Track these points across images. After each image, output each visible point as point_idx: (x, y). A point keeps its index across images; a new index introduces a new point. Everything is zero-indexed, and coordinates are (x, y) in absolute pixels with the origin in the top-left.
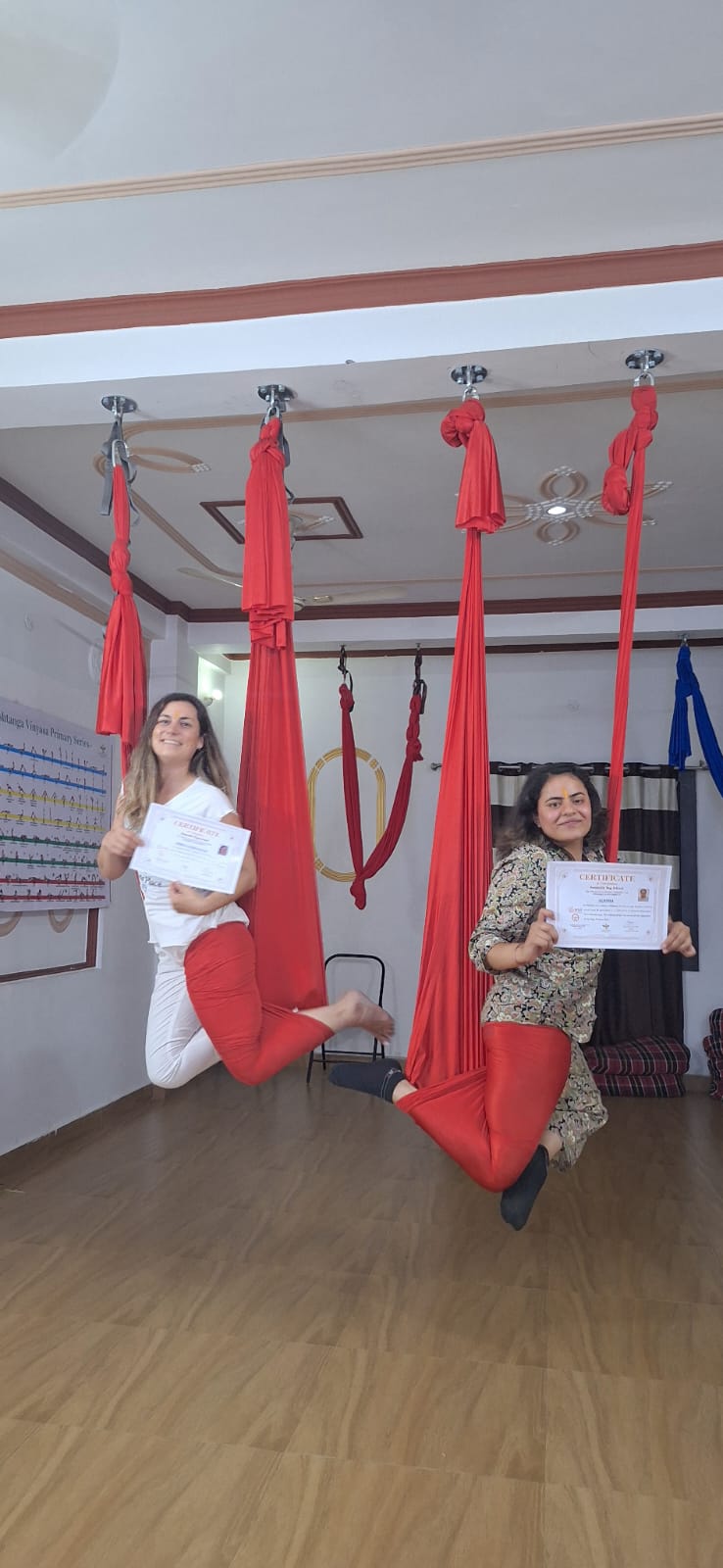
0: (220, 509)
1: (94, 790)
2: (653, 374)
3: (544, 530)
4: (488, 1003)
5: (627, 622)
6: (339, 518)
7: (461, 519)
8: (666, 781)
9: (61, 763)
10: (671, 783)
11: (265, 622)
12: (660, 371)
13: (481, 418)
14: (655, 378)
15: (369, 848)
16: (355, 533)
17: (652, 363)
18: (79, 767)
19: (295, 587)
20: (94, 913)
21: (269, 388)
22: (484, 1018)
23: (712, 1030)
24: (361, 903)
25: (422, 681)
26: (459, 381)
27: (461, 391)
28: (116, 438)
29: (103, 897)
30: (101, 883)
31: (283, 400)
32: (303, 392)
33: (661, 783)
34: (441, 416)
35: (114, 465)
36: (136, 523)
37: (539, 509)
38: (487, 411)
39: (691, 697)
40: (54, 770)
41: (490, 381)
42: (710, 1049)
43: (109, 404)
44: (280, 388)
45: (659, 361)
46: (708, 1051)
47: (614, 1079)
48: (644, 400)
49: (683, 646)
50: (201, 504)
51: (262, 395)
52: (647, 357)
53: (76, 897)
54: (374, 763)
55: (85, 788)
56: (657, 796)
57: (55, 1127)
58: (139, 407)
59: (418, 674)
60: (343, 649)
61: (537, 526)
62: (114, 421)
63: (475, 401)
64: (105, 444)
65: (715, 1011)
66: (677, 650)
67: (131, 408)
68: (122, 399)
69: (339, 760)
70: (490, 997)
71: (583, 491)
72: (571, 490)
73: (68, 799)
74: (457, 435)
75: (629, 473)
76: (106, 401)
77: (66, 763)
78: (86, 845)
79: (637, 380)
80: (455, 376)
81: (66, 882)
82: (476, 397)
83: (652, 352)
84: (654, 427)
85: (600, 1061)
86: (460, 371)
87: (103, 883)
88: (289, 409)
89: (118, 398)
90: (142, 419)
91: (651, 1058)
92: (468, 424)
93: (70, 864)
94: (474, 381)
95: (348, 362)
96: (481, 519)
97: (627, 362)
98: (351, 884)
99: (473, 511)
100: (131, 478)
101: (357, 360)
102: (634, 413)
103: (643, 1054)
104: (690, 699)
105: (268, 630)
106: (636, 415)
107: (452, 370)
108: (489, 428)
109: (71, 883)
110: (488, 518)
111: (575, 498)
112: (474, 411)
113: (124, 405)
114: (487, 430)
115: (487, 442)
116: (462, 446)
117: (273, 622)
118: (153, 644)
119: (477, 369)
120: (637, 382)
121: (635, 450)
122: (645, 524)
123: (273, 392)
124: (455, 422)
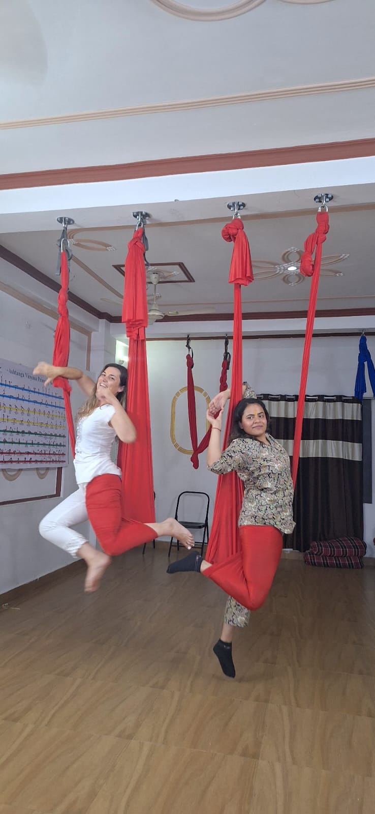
0: (120, 268)
1: (60, 407)
2: (327, 205)
3: (287, 277)
4: (240, 517)
6: (182, 272)
7: (231, 279)
8: (355, 404)
9: (43, 394)
10: (358, 406)
11: (134, 328)
12: (332, 204)
13: (242, 228)
14: (328, 207)
15: (200, 438)
16: (191, 279)
17: (327, 200)
18: (52, 396)
20: (60, 469)
21: (138, 213)
22: (239, 524)
24: (196, 465)
25: (229, 353)
26: (231, 209)
27: (231, 213)
28: (63, 238)
29: (65, 462)
30: (63, 454)
31: (145, 219)
32: (155, 215)
33: (353, 406)
34: (222, 225)
35: (62, 251)
37: (282, 268)
38: (244, 224)
39: (366, 362)
40: (39, 398)
41: (246, 209)
43: (61, 220)
44: (143, 213)
45: (331, 199)
47: (326, 558)
48: (323, 218)
49: (363, 336)
50: (113, 266)
51: (135, 216)
52: (324, 196)
53: (50, 462)
54: (205, 394)
55: (55, 407)
56: (351, 412)
57: (38, 577)
58: (75, 222)
59: (226, 350)
60: (188, 336)
61: (282, 277)
62: (63, 229)
63: (239, 219)
66: (359, 338)
67: (71, 222)
68: (67, 219)
69: (185, 394)
72: (297, 259)
73: (46, 412)
74: (230, 237)
75: (313, 256)
76: (59, 219)
77: (46, 395)
78: (56, 435)
79: (320, 208)
80: (229, 207)
81: (45, 454)
82: (239, 217)
83: (327, 195)
84: (327, 233)
85: (319, 549)
86: (232, 204)
87: (65, 455)
88: (148, 222)
89: (65, 218)
90: (77, 228)
91: (345, 548)
92: (235, 231)
93: (47, 445)
94: (239, 209)
95: (175, 200)
96: (241, 279)
97: (315, 199)
98: (191, 456)
99: (238, 275)
100: (70, 257)
101: (181, 199)
102: (318, 225)
103: (341, 546)
104: (366, 363)
105: (136, 332)
107: (227, 204)
109: (47, 454)
110: (245, 278)
112: (238, 224)
113: (68, 221)
114: (245, 234)
115: (244, 240)
116: (232, 242)
117: (138, 328)
118: (93, 334)
119: (240, 203)
120: (320, 210)
121: (317, 245)
122: (338, 275)
123: (140, 214)
124: (228, 230)
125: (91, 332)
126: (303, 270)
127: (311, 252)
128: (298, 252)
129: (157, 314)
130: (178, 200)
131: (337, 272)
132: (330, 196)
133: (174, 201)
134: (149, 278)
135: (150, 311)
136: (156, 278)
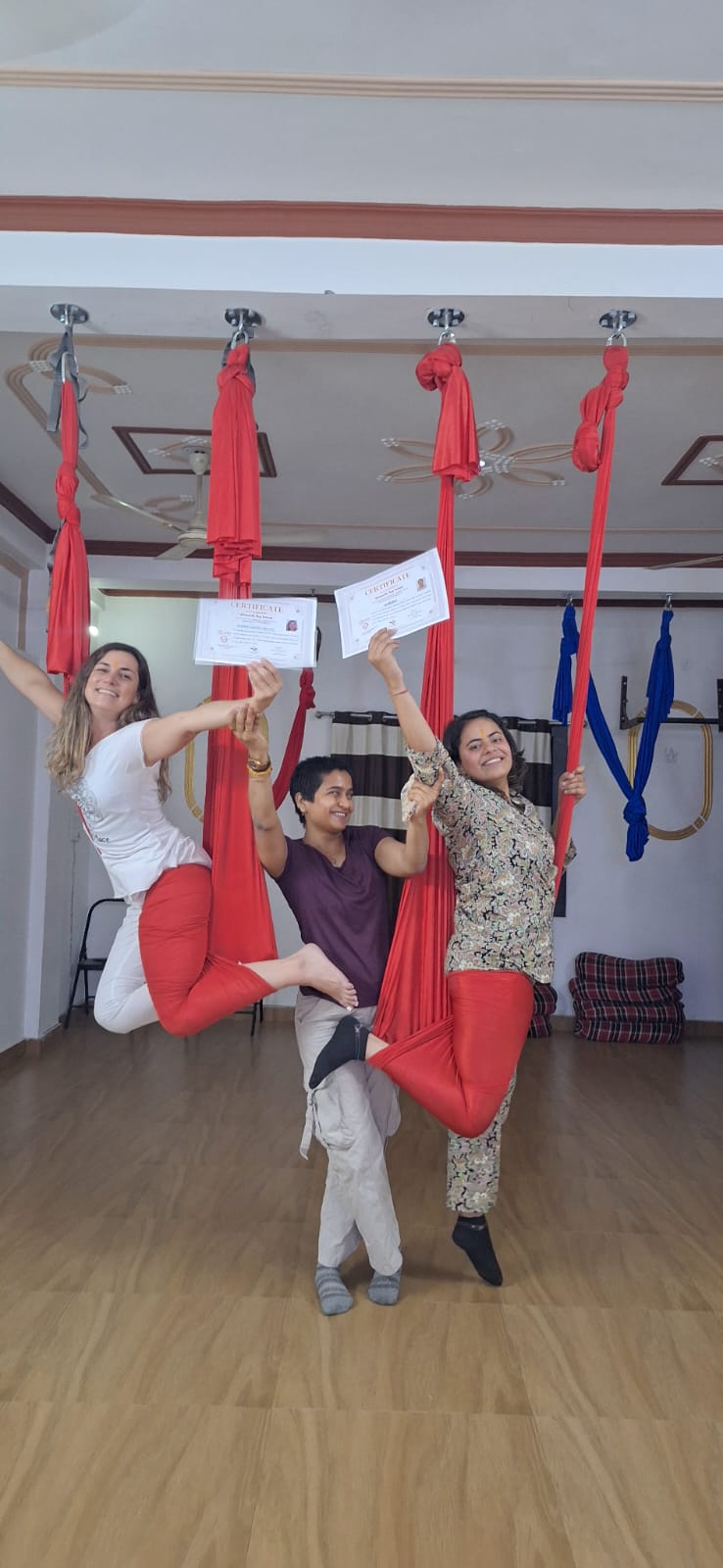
0: (132, 435)
2: (626, 334)
4: (449, 952)
5: (592, 580)
7: (439, 464)
8: (541, 735)
10: (545, 737)
11: (231, 556)
12: (631, 332)
13: (458, 363)
14: (628, 340)
16: (270, 471)
17: (625, 323)
19: (263, 524)
21: (237, 311)
22: (447, 968)
23: (577, 974)
26: (435, 324)
27: (436, 334)
28: (66, 350)
31: (250, 325)
32: (273, 320)
33: (535, 736)
34: (416, 359)
35: (64, 380)
36: (85, 444)
38: (463, 357)
39: (575, 655)
41: (464, 326)
42: (576, 990)
44: (250, 313)
45: (629, 321)
46: (573, 992)
48: (616, 358)
49: (569, 606)
50: (113, 428)
51: (229, 318)
52: (621, 317)
58: (92, 318)
62: (64, 331)
63: (451, 345)
64: (53, 356)
65: (580, 955)
66: (563, 609)
67: (83, 318)
68: (72, 309)
70: (450, 946)
71: (508, 444)
72: (497, 442)
74: (433, 379)
75: (600, 431)
76: (56, 309)
79: (610, 339)
80: (432, 317)
82: (454, 341)
83: (627, 313)
84: (625, 386)
86: (439, 313)
88: (258, 336)
89: (69, 307)
90: (92, 332)
92: (446, 368)
95: (327, 292)
96: (460, 466)
97: (601, 320)
99: (453, 458)
100: (80, 397)
101: (337, 291)
102: (605, 371)
104: (573, 657)
105: (234, 565)
106: (610, 374)
107: (430, 311)
108: (466, 373)
110: (466, 466)
111: (496, 453)
112: (453, 355)
113: (74, 315)
114: (464, 375)
115: (464, 388)
116: (437, 390)
117: (239, 557)
118: (32, 574)
119: (456, 313)
120: (610, 341)
121: (606, 409)
122: (555, 483)
123: (241, 316)
124: (433, 364)
125: (28, 572)
126: (580, 457)
127: (597, 423)
128: (501, 431)
129: (203, 536)
130: (332, 293)
131: (555, 477)
132: (631, 316)
133: (323, 293)
134: (186, 461)
135: (190, 529)
136: (202, 461)
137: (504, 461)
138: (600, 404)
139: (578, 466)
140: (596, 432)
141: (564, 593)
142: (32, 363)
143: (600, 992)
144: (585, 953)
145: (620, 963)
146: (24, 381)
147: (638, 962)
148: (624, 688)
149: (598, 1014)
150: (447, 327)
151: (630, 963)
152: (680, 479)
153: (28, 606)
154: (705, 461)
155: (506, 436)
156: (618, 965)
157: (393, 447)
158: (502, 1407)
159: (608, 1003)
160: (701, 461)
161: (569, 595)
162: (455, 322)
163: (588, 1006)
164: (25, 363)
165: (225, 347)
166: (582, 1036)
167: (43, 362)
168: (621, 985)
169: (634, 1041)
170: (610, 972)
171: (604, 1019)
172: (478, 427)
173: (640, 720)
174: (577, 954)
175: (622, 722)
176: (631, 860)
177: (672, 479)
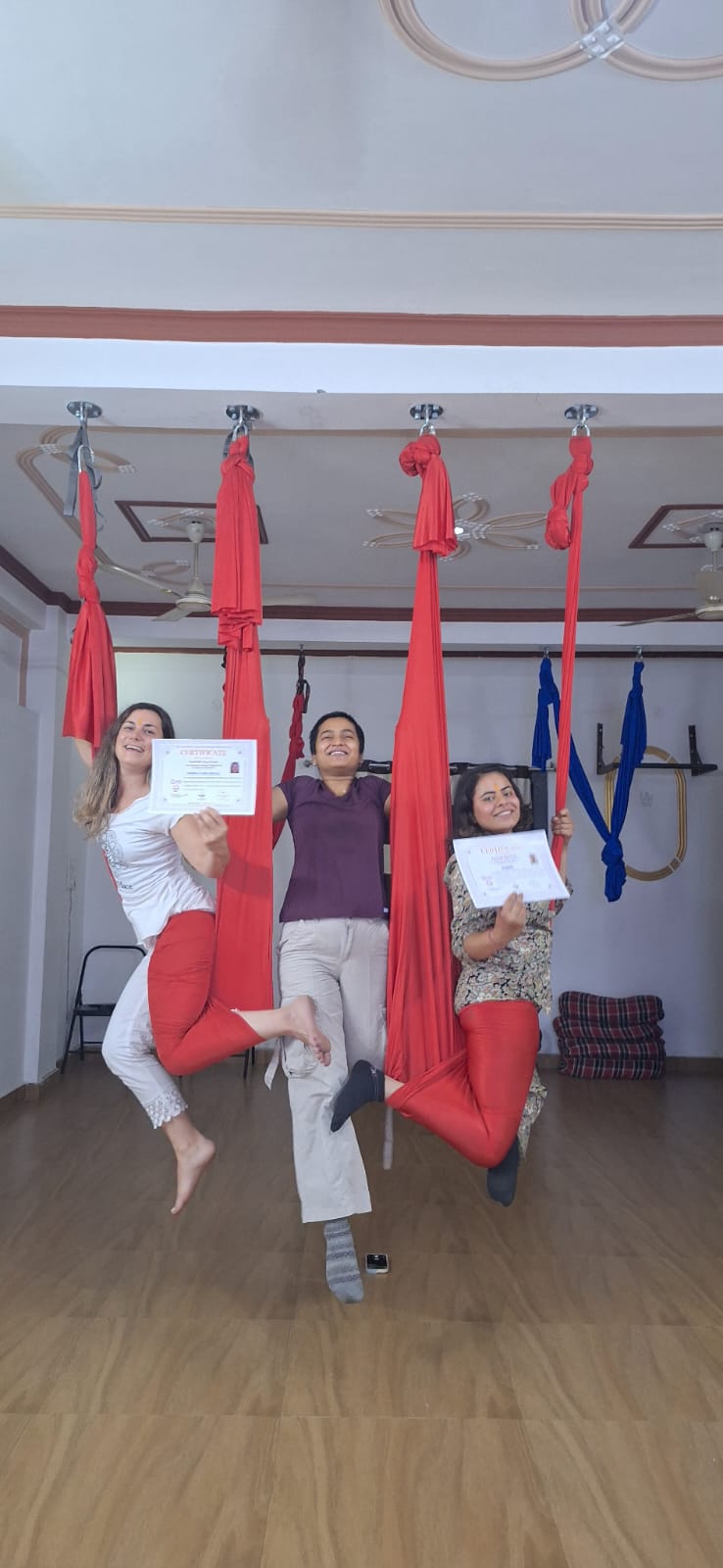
0: (133, 508)
2: (589, 425)
5: (570, 634)
7: (418, 542)
10: (525, 783)
11: (235, 625)
12: (595, 423)
13: (437, 452)
14: (590, 430)
16: (262, 538)
17: (587, 415)
21: (237, 409)
23: (561, 1011)
25: (305, 681)
26: (416, 417)
27: (420, 425)
28: (81, 444)
31: (249, 419)
32: (269, 414)
34: (399, 446)
35: (80, 470)
38: (442, 446)
39: (552, 705)
41: (443, 418)
42: (560, 1029)
44: (249, 409)
45: (594, 414)
46: (558, 1030)
48: (580, 446)
49: (546, 658)
50: (116, 502)
51: (229, 413)
52: (584, 410)
58: (103, 414)
59: (301, 674)
62: (79, 425)
63: (431, 436)
64: (71, 447)
65: (564, 994)
66: (540, 661)
67: (96, 413)
68: (87, 405)
72: (475, 512)
74: (415, 466)
75: (569, 513)
76: (71, 406)
79: (575, 430)
80: (413, 411)
82: (433, 433)
83: (589, 407)
84: (590, 472)
86: (419, 408)
88: (254, 428)
89: (84, 404)
90: (103, 424)
92: (426, 456)
95: (319, 391)
96: (438, 543)
97: (566, 413)
99: (430, 535)
100: (97, 483)
101: (328, 391)
102: (572, 458)
104: (551, 707)
105: (237, 633)
106: (575, 462)
107: (412, 406)
108: (444, 460)
110: (443, 542)
111: (473, 521)
112: (433, 444)
113: (89, 411)
114: (443, 463)
115: (442, 474)
116: (419, 476)
117: (242, 625)
118: (33, 633)
119: (435, 408)
120: (575, 433)
121: (574, 493)
122: (529, 547)
123: (241, 412)
124: (414, 453)
125: (30, 630)
126: (552, 537)
127: (566, 506)
128: (477, 502)
129: (202, 600)
130: (324, 392)
131: (529, 542)
132: (593, 409)
133: (315, 392)
134: (183, 530)
135: (188, 594)
136: (198, 531)
137: (481, 527)
138: (569, 487)
139: (551, 545)
140: (566, 515)
141: (541, 646)
142: (42, 446)
143: (584, 1030)
144: (568, 993)
145: (603, 1001)
146: (34, 462)
147: (619, 1000)
148: (600, 735)
149: (582, 1051)
150: (427, 420)
151: (612, 1001)
152: (645, 543)
153: (29, 664)
154: (668, 528)
155: (482, 507)
156: (600, 1004)
157: (377, 517)
158: (493, 1413)
159: (591, 1041)
160: (665, 527)
161: (545, 648)
162: (435, 415)
163: (572, 1044)
164: (36, 446)
165: (225, 437)
166: (567, 1074)
167: (54, 445)
168: (604, 1022)
169: (618, 1077)
170: (593, 1010)
171: (588, 1055)
172: (454, 500)
173: (615, 766)
174: (561, 993)
175: (599, 767)
176: (610, 901)
177: (638, 543)
